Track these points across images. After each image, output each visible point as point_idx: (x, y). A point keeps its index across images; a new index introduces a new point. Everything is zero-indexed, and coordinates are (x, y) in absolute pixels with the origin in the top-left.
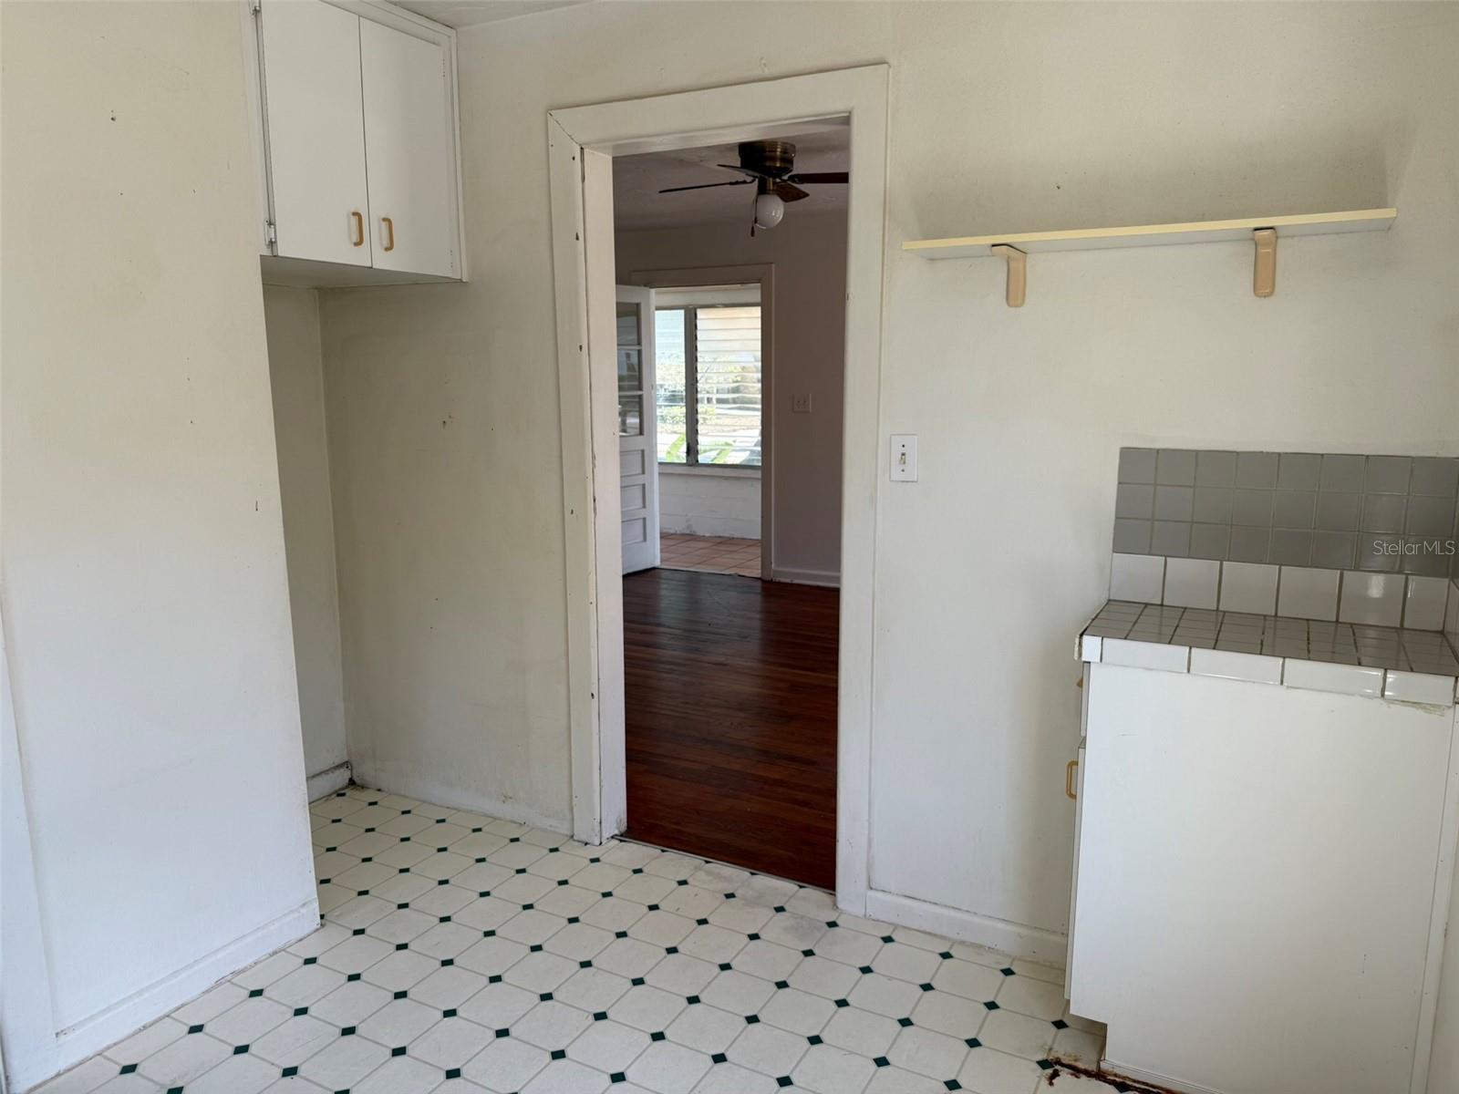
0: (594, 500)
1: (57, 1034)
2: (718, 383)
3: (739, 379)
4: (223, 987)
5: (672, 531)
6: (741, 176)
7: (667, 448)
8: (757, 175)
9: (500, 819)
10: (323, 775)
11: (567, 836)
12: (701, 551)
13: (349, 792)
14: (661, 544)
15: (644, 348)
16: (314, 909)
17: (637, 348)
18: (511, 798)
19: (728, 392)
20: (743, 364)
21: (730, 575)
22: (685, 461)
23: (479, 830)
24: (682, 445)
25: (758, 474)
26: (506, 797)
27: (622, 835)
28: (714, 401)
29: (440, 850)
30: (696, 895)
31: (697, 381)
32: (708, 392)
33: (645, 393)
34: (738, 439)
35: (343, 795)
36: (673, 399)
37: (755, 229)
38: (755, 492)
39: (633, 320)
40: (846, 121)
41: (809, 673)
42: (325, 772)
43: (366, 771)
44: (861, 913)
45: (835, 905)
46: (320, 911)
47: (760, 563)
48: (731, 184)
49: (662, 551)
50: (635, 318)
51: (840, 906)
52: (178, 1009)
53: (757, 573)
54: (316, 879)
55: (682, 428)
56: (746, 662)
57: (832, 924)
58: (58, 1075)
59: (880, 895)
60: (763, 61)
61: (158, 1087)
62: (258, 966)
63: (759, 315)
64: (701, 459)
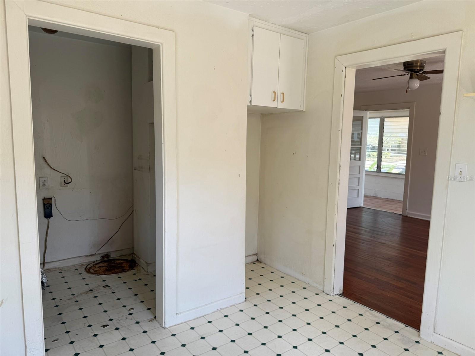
0: (339, 181)
1: (177, 314)
2: (392, 144)
3: (400, 143)
4: (217, 312)
5: (369, 195)
6: (403, 73)
7: (369, 166)
8: (410, 72)
9: (301, 281)
10: (250, 257)
11: (322, 291)
12: (380, 203)
13: (256, 263)
14: (364, 199)
15: (363, 131)
16: (244, 296)
17: (361, 131)
18: (304, 274)
19: (396, 147)
20: (402, 138)
21: (390, 212)
22: (376, 171)
23: (294, 282)
24: (376, 165)
25: (404, 177)
26: (303, 274)
27: (340, 295)
28: (390, 150)
29: (281, 286)
30: (365, 320)
31: (383, 143)
32: (388, 147)
33: (362, 146)
34: (398, 164)
35: (255, 263)
36: (373, 149)
37: (408, 91)
38: (402, 184)
39: (360, 122)
40: (444, 52)
41: (418, 251)
42: (250, 256)
43: (262, 257)
44: (430, 341)
45: (419, 336)
46: (246, 296)
47: (402, 209)
48: (399, 76)
49: (364, 201)
50: (361, 121)
51: (421, 336)
52: (206, 315)
53: (401, 213)
54: (245, 287)
55: (376, 159)
56: (393, 244)
57: (417, 342)
58: (176, 325)
59: (438, 336)
60: (413, 34)
61: (199, 336)
62: (228, 308)
63: (408, 120)
64: (382, 170)
